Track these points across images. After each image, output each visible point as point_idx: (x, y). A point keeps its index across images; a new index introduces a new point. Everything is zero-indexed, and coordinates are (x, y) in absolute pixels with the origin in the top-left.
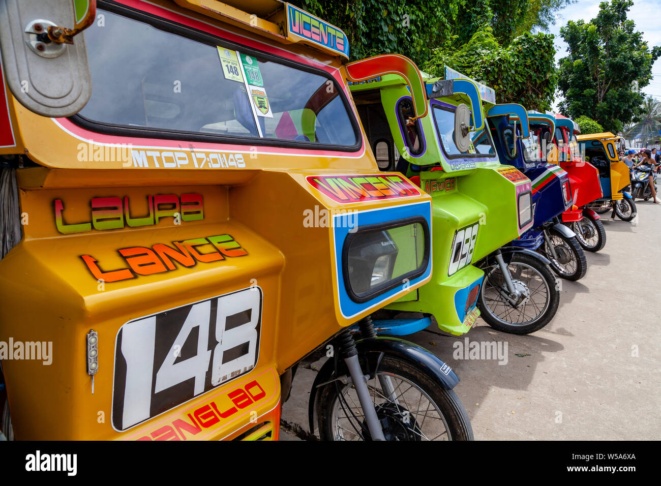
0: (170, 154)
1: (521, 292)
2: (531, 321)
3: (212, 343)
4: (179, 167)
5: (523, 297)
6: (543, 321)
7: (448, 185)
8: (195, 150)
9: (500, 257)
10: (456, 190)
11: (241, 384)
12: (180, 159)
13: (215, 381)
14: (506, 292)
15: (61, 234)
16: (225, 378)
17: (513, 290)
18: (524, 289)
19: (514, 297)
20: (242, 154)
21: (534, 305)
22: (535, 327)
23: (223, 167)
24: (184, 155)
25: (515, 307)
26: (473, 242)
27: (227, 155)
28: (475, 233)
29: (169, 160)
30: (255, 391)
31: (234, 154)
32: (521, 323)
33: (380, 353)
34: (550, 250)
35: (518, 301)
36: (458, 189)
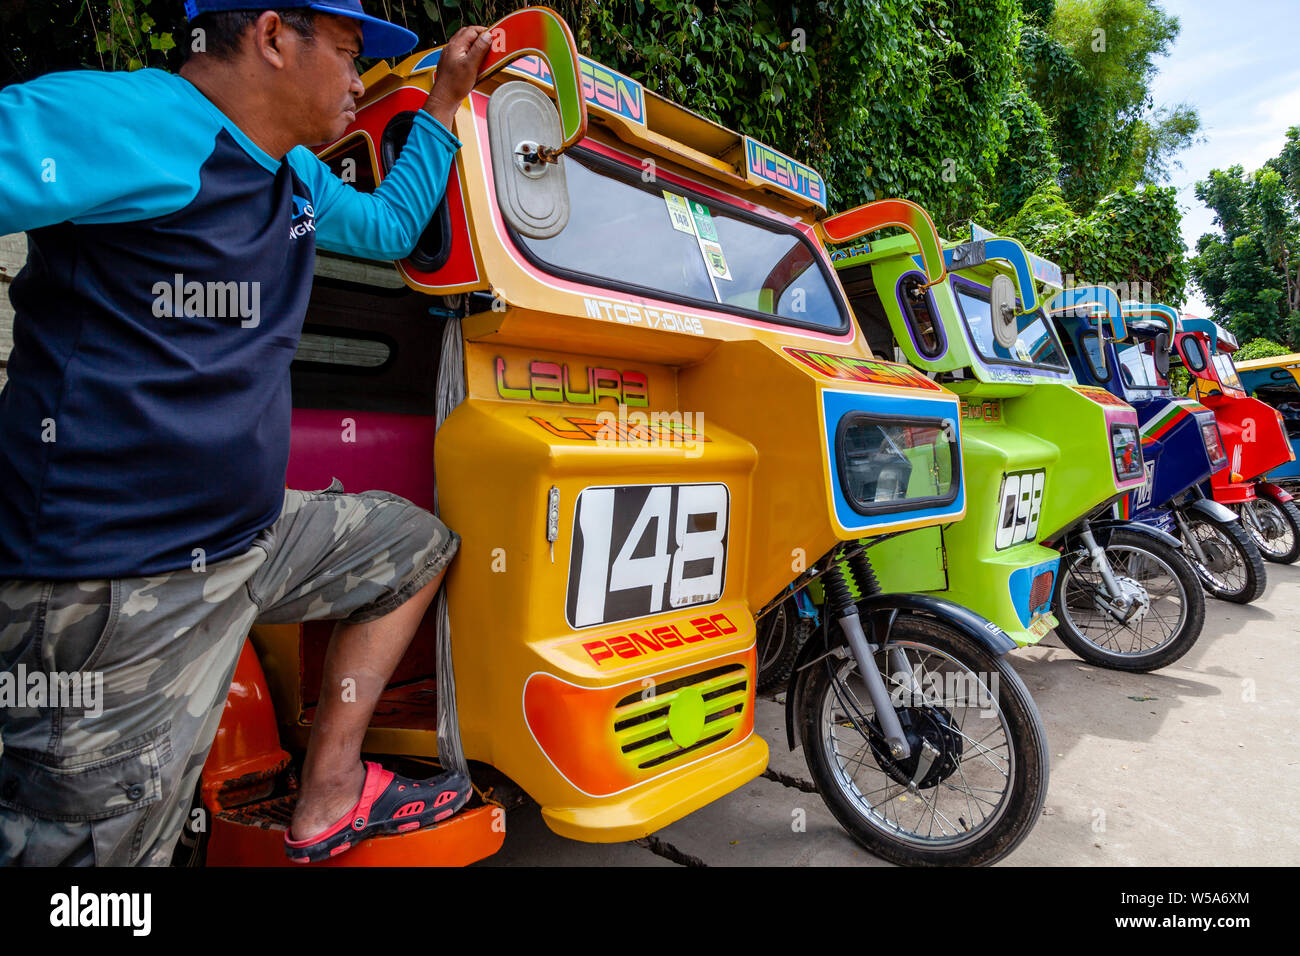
0: (623, 308)
1: (1132, 596)
2: (1156, 648)
3: (672, 547)
4: (632, 324)
5: (1136, 604)
6: (1177, 647)
7: (989, 412)
8: (646, 306)
9: (1088, 536)
10: (1003, 421)
11: (706, 613)
12: (633, 314)
13: (674, 602)
14: (1104, 597)
15: (502, 398)
16: (685, 600)
17: (1117, 592)
18: (1136, 591)
19: (1119, 604)
20: (701, 320)
21: (1160, 620)
22: (1164, 658)
23: (679, 331)
24: (637, 312)
25: (1123, 622)
26: (1037, 502)
27: (683, 317)
28: (1039, 486)
29: (622, 314)
30: (723, 624)
31: (690, 318)
32: (1139, 653)
33: (892, 611)
34: (1193, 549)
35: (1128, 612)
36: (1007, 422)
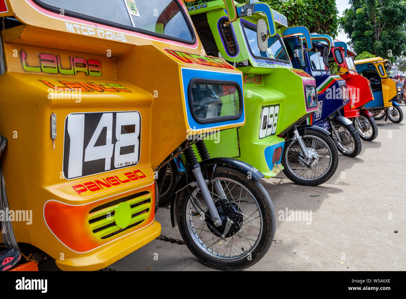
0: (85, 28)
1: (312, 156)
2: (321, 176)
3: (114, 141)
4: (91, 36)
5: (314, 159)
6: (328, 174)
7: (257, 80)
8: (98, 28)
9: (296, 132)
10: (263, 84)
11: (131, 170)
12: (90, 31)
13: (116, 165)
14: (302, 157)
15: (26, 71)
16: (121, 164)
17: (306, 154)
18: (314, 154)
19: (307, 159)
20: (125, 35)
21: (322, 165)
22: (323, 180)
23: (114, 40)
24: (93, 30)
25: (309, 166)
26: (276, 118)
27: (116, 34)
28: (277, 112)
29: (85, 30)
30: (139, 174)
31: (120, 34)
32: (314, 178)
33: (214, 165)
34: (336, 136)
35: (310, 163)
36: (264, 84)
